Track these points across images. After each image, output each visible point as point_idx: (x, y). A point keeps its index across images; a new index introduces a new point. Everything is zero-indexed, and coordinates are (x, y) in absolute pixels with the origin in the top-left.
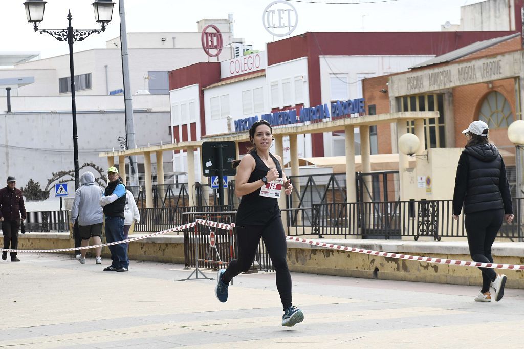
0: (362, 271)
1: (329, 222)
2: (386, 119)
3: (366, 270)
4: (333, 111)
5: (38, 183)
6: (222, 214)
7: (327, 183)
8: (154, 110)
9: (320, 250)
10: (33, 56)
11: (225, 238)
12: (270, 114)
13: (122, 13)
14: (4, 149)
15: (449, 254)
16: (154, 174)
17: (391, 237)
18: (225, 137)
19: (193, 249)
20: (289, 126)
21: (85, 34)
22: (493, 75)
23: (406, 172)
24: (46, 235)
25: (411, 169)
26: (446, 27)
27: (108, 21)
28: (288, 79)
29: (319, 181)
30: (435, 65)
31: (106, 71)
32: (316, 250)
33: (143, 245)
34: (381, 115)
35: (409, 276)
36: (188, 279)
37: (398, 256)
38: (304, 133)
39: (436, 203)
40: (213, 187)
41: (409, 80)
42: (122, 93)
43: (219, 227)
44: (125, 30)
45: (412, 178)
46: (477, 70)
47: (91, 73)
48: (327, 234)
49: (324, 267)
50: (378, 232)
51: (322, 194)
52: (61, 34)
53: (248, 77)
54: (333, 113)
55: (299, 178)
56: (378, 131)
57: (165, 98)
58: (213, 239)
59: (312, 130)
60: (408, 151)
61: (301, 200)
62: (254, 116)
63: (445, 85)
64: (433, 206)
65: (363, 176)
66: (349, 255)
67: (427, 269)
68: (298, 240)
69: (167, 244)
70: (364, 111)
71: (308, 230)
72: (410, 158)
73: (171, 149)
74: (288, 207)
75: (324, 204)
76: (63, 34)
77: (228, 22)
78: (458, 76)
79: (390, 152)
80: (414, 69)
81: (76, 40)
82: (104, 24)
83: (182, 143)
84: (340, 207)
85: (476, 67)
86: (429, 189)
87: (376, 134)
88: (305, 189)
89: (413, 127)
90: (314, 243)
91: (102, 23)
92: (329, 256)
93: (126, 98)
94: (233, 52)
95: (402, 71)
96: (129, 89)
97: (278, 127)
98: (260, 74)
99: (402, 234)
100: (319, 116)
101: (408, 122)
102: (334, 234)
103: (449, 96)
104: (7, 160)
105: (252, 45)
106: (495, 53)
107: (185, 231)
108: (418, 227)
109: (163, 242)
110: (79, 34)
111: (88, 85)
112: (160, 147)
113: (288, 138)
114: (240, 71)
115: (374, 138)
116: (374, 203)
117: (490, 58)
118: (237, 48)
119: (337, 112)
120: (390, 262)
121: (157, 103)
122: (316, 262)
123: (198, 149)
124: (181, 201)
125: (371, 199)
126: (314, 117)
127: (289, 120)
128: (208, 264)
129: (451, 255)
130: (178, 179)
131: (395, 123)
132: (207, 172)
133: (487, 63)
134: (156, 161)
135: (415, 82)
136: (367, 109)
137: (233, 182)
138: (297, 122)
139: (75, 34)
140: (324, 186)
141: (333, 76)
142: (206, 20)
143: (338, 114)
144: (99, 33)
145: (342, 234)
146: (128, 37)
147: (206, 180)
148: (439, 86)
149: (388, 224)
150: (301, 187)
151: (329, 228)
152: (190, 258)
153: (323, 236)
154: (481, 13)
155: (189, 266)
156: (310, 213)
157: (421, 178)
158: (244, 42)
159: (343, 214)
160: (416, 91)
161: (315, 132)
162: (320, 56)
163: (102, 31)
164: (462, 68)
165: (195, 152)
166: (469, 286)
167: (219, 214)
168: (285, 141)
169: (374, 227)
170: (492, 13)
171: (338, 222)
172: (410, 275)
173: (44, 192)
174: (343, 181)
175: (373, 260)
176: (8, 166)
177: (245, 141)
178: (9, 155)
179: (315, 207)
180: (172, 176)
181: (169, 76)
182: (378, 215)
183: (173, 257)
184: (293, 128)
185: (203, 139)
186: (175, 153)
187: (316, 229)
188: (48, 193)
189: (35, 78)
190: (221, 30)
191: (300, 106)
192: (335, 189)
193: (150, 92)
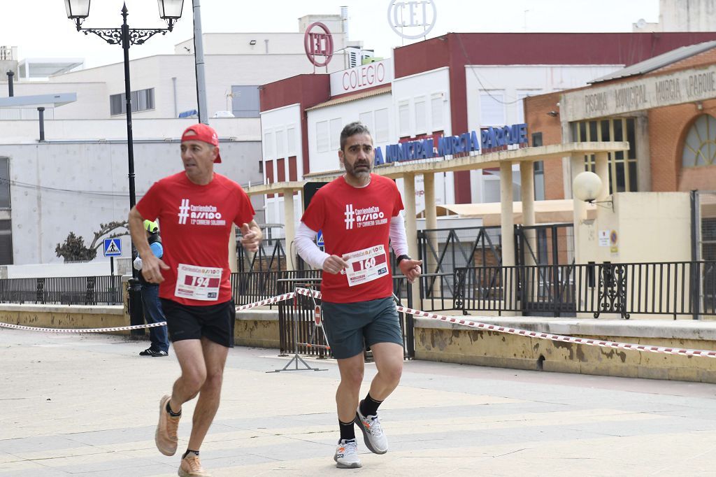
0: (522, 360)
1: (477, 293)
2: (556, 151)
3: (528, 359)
4: (484, 141)
5: (80, 238)
7: (474, 239)
8: (239, 139)
9: (465, 331)
10: (74, 65)
12: (397, 145)
13: (195, 7)
14: (34, 193)
15: (641, 337)
17: (562, 314)
19: (291, 329)
20: (423, 161)
21: (146, 34)
22: (704, 93)
23: (584, 224)
24: (91, 309)
25: (590, 220)
26: (639, 26)
27: (177, 18)
28: (422, 97)
29: (464, 237)
30: (623, 79)
31: (174, 86)
32: (459, 331)
34: (548, 146)
35: (585, 367)
36: (284, 370)
37: (572, 340)
38: (445, 171)
39: (623, 268)
41: (589, 100)
42: (196, 116)
44: (200, 29)
45: (592, 232)
46: (681, 85)
47: (153, 88)
48: (474, 309)
49: (470, 354)
50: (544, 306)
51: (469, 255)
52: (113, 34)
53: (367, 94)
54: (484, 143)
55: (436, 232)
56: (545, 168)
57: (254, 122)
58: (318, 315)
59: (455, 167)
60: (586, 196)
61: (440, 263)
63: (637, 106)
64: (620, 272)
65: (525, 231)
66: (504, 338)
67: (612, 358)
68: (435, 317)
69: (256, 321)
70: (526, 141)
71: (449, 303)
72: (588, 206)
73: (262, 193)
75: (470, 269)
76: (116, 36)
77: (341, 19)
78: (655, 94)
79: (561, 196)
80: (595, 84)
81: (133, 43)
82: (171, 21)
83: (277, 185)
84: (493, 272)
85: (679, 81)
86: (614, 248)
87: (542, 173)
88: (444, 247)
89: (593, 163)
90: (457, 321)
91: (168, 20)
92: (477, 339)
94: (347, 60)
95: (579, 86)
96: (205, 110)
97: (408, 163)
98: (383, 90)
99: (577, 310)
100: (465, 148)
101: (586, 157)
102: (484, 309)
103: (644, 121)
104: (39, 206)
105: (373, 51)
106: (706, 62)
107: (281, 304)
108: (599, 300)
109: (250, 319)
110: (138, 35)
111: (150, 105)
113: (422, 177)
114: (357, 86)
115: (540, 177)
116: (539, 267)
117: (700, 69)
118: (353, 54)
119: (490, 142)
120: (560, 347)
121: (243, 129)
122: (459, 347)
123: (299, 192)
124: (275, 263)
125: (535, 261)
126: (458, 150)
127: (424, 153)
128: (311, 349)
129: (644, 338)
130: (272, 233)
131: (569, 158)
133: (695, 76)
135: (596, 101)
136: (530, 138)
138: (434, 155)
139: (132, 35)
140: (471, 243)
141: (485, 93)
142: (311, 16)
143: (490, 145)
144: (164, 34)
145: (495, 310)
146: (204, 39)
148: (629, 107)
149: (558, 295)
150: (439, 244)
151: (477, 301)
152: (287, 341)
153: (468, 312)
154: (688, 8)
155: (286, 352)
156: (451, 281)
157: (604, 234)
158: (363, 47)
159: (495, 281)
160: (598, 114)
161: (459, 170)
162: (466, 66)
163: (168, 31)
164: (661, 83)
165: (295, 197)
166: (669, 382)
168: (418, 181)
169: (538, 300)
170: (703, 7)
171: (490, 292)
172: (588, 365)
173: (89, 250)
174: (498, 237)
175: (538, 345)
176: (40, 215)
178: (42, 199)
179: (458, 272)
180: (264, 228)
181: (260, 91)
182: (545, 284)
183: (264, 340)
184: (429, 164)
185: (306, 179)
186: (268, 198)
187: (459, 302)
188: (95, 251)
189: (77, 95)
190: (331, 30)
191: (438, 134)
192: (486, 247)
193: (233, 113)
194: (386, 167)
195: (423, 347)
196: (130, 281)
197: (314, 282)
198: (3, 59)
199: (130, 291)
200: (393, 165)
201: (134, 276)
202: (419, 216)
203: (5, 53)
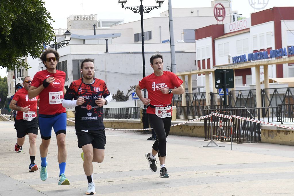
4: (289, 51)
5: (122, 92)
6: (226, 110)
7: (285, 93)
8: (187, 51)
9: (282, 131)
10: (120, 22)
11: (227, 124)
12: (253, 54)
14: (104, 74)
16: (187, 87)
18: (227, 66)
19: (209, 129)
20: (264, 60)
21: (150, 9)
24: (127, 121)
27: (162, 2)
28: (263, 33)
29: (280, 92)
31: (160, 30)
32: (280, 131)
33: (181, 127)
36: (207, 146)
38: (272, 64)
40: (220, 94)
42: (169, 42)
43: (225, 117)
44: (171, 7)
47: (152, 31)
48: (286, 122)
49: (284, 140)
51: (282, 99)
52: (137, 9)
53: (240, 33)
54: (289, 53)
55: (269, 90)
57: (192, 44)
58: (221, 124)
61: (270, 102)
62: (244, 55)
69: (195, 126)
71: (275, 119)
73: (196, 73)
74: (262, 106)
76: (138, 9)
77: (229, 1)
81: (145, 12)
82: (160, 3)
83: (202, 70)
88: (272, 96)
90: (278, 126)
91: (159, 3)
92: (287, 134)
93: (171, 45)
94: (231, 18)
96: (173, 40)
97: (257, 61)
98: (246, 31)
100: (281, 55)
102: (290, 122)
104: (106, 79)
105: (242, 15)
107: (205, 120)
109: (192, 125)
110: (147, 9)
111: (150, 38)
112: (190, 72)
113: (263, 67)
114: (235, 29)
118: (234, 16)
119: (292, 52)
121: (188, 47)
122: (280, 137)
123: (212, 73)
124: (201, 102)
126: (278, 55)
127: (264, 57)
128: (218, 138)
130: (200, 90)
132: (217, 86)
134: (188, 80)
137: (231, 92)
138: (268, 58)
139: (144, 9)
140: (283, 94)
141: (289, 32)
143: (292, 54)
144: (157, 9)
146: (172, 10)
147: (216, 91)
150: (270, 95)
152: (208, 135)
153: (284, 123)
155: (207, 139)
156: (275, 110)
158: (237, 13)
161: (278, 64)
162: (281, 20)
163: (159, 8)
165: (210, 75)
167: (224, 110)
168: (261, 68)
173: (126, 97)
177: (238, 69)
178: (107, 76)
179: (279, 106)
180: (197, 88)
181: (195, 32)
183: (198, 134)
184: (266, 61)
185: (214, 68)
186: (198, 75)
187: (280, 119)
188: (128, 97)
189: (121, 34)
190: (225, 6)
191: (269, 49)
192: (290, 96)
193: (184, 41)
194: (248, 62)
195: (264, 138)
196: (143, 109)
197: (219, 110)
198: (92, 19)
199: (143, 114)
200: (251, 62)
201: (145, 108)
202: (261, 83)
203: (92, 17)
